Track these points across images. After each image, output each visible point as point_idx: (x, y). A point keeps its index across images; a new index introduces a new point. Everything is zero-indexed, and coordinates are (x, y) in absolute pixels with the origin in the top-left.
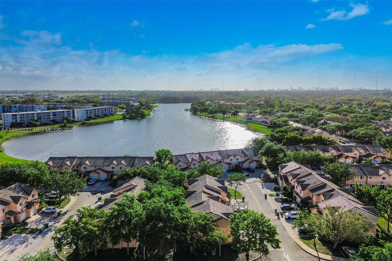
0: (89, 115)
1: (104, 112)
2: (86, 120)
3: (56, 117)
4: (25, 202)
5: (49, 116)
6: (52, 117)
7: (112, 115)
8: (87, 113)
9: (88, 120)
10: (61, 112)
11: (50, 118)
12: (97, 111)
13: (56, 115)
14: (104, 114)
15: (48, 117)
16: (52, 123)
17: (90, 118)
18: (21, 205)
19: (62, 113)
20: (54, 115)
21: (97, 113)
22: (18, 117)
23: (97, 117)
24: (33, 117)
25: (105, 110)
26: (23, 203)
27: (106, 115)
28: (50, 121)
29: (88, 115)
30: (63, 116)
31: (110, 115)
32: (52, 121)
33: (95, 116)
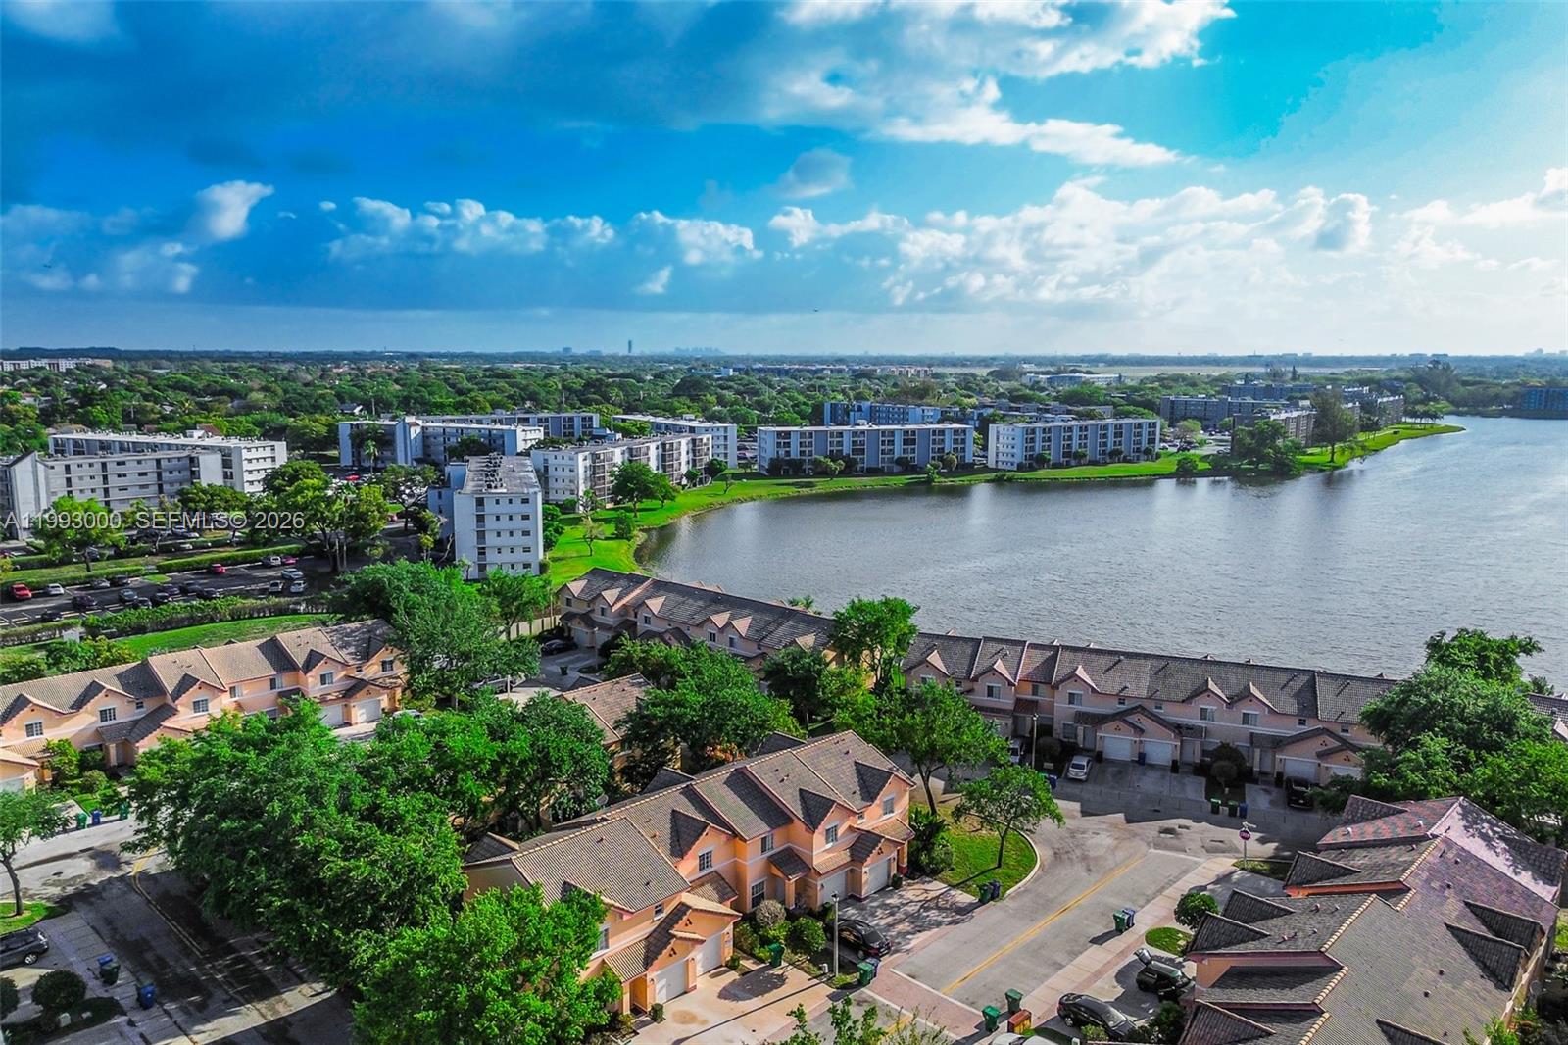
0: (1038, 449)
1: (1111, 439)
2: (1021, 467)
3: (913, 451)
4: (850, 827)
5: (891, 443)
6: (898, 450)
7: (1149, 454)
8: (1032, 440)
9: (1031, 468)
10: (934, 432)
11: (891, 451)
12: (1076, 434)
13: (914, 442)
14: (1110, 447)
15: (887, 447)
16: (896, 469)
17: (1037, 461)
18: (831, 835)
19: (937, 438)
20: (906, 442)
21: (1075, 442)
22: (794, 441)
23: (1073, 458)
24: (840, 444)
25: (1119, 435)
26: (840, 832)
27: (1115, 455)
28: (891, 460)
29: (1032, 449)
30: (937, 446)
31: (1142, 457)
32: (899, 461)
33: (1065, 455)
